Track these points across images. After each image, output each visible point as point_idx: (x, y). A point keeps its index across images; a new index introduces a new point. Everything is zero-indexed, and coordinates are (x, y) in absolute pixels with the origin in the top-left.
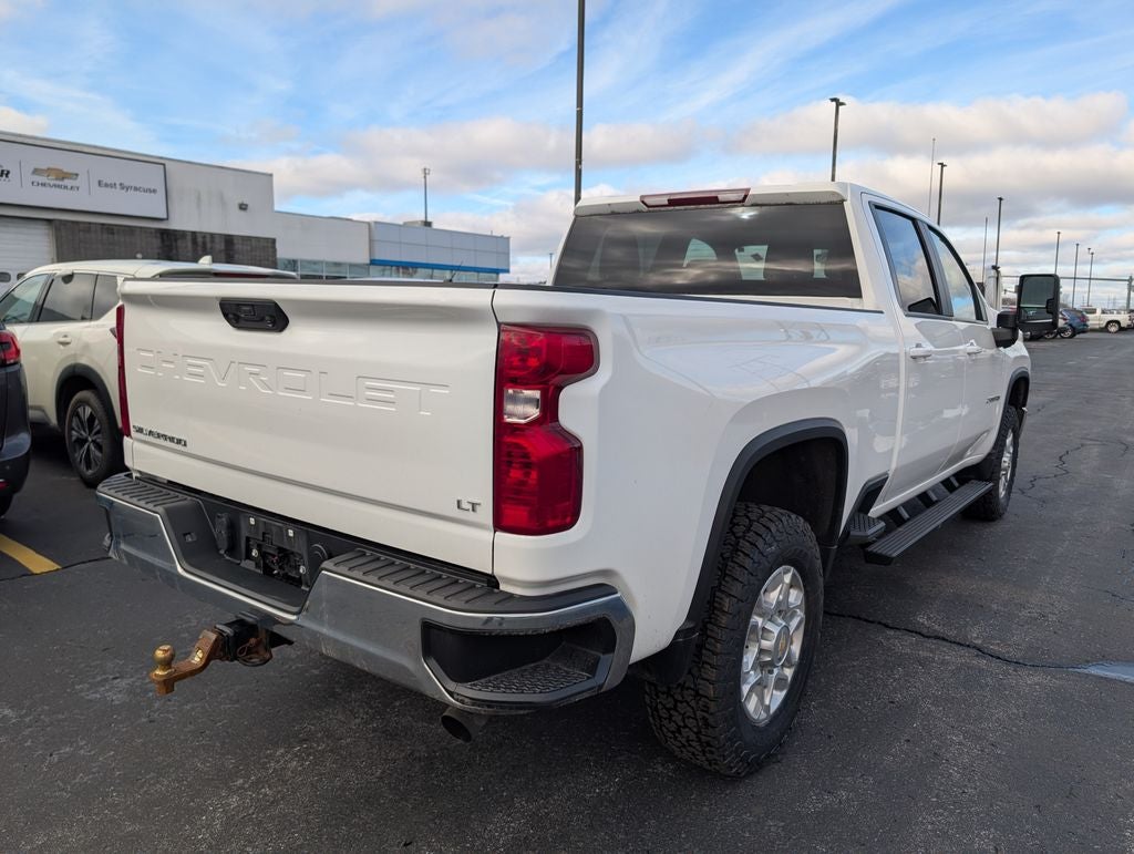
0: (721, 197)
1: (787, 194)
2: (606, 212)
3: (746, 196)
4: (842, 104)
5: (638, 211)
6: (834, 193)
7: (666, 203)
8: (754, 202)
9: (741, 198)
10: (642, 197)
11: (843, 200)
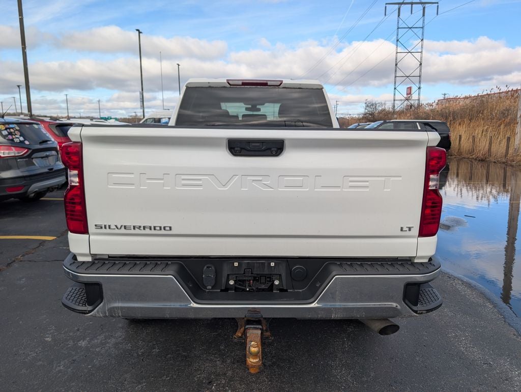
0: (269, 83)
1: (300, 84)
2: (206, 86)
3: (281, 84)
4: (141, 33)
5: (225, 87)
6: (320, 85)
7: (241, 84)
8: (284, 86)
9: (279, 84)
10: (227, 80)
11: (322, 88)
